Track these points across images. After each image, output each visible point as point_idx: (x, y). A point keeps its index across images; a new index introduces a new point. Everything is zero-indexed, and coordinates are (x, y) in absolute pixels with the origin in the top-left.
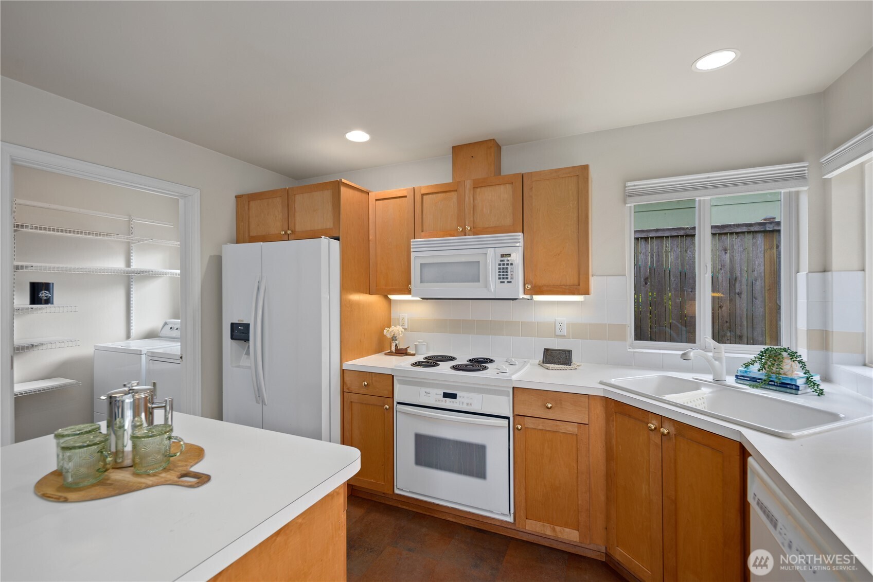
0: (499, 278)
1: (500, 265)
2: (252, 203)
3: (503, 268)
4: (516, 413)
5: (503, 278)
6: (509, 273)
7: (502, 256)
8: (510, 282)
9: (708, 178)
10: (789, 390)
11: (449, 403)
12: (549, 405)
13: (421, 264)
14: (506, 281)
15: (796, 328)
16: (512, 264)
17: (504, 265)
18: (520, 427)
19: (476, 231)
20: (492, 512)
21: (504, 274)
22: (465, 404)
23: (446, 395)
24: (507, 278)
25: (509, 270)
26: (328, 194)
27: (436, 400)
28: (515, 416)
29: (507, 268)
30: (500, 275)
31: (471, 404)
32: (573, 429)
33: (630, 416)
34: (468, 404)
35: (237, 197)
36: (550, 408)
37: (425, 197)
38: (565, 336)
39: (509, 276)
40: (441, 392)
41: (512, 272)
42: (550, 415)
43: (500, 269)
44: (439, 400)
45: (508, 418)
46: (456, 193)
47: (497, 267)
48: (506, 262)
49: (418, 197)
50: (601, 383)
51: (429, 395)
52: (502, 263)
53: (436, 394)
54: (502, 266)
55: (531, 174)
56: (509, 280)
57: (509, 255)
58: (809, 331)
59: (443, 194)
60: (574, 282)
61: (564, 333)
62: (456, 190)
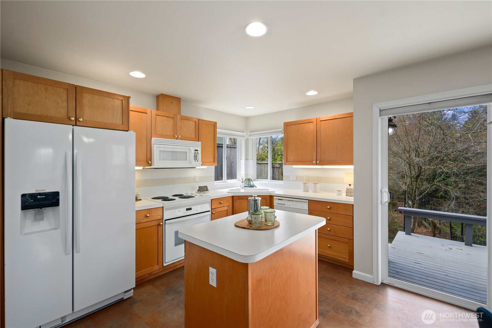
0: (194, 159)
1: (194, 154)
3: (196, 155)
5: (196, 159)
6: (197, 157)
7: (195, 150)
8: (198, 161)
10: (252, 187)
11: (189, 212)
14: (196, 160)
16: (198, 154)
17: (196, 154)
18: (214, 213)
19: (182, 139)
21: (196, 158)
22: (195, 211)
23: (187, 209)
24: (197, 159)
25: (197, 156)
27: (184, 213)
28: (211, 209)
29: (197, 155)
30: (194, 158)
32: (226, 208)
33: (242, 199)
34: (196, 210)
36: (222, 203)
37: (157, 116)
38: (198, 182)
39: (198, 159)
40: (185, 209)
41: (198, 157)
43: (194, 155)
44: (185, 213)
45: (210, 211)
46: (172, 119)
48: (196, 153)
49: (153, 115)
50: (228, 193)
51: (180, 212)
52: (195, 153)
53: (183, 210)
54: (195, 155)
55: (201, 120)
56: (197, 160)
57: (197, 150)
58: (245, 174)
59: (166, 118)
60: (213, 162)
61: (198, 180)
62: (173, 118)
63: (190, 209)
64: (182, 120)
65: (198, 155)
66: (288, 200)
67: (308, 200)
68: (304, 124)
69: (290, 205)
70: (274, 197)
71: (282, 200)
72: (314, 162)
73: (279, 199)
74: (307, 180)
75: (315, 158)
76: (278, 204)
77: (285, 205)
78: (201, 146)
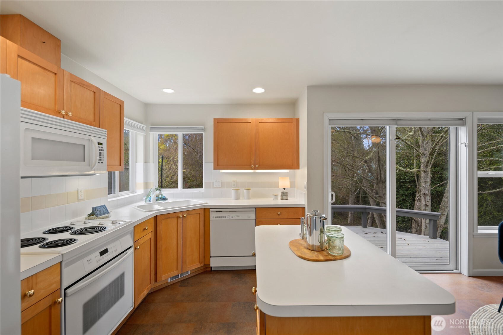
5: (99, 160)
7: (99, 144)
8: (102, 163)
9: (129, 121)
10: (164, 200)
11: (105, 258)
13: (33, 138)
15: (136, 183)
16: (103, 150)
18: (137, 247)
21: (100, 158)
27: (97, 262)
32: (149, 236)
34: (115, 251)
40: (98, 253)
41: (103, 155)
44: (99, 260)
46: (54, 75)
48: (100, 149)
51: (91, 261)
52: (98, 149)
53: (96, 257)
56: (102, 161)
57: (102, 144)
58: (144, 183)
59: (41, 69)
60: (119, 164)
61: (83, 197)
62: (56, 74)
63: (106, 251)
64: (73, 84)
65: (102, 152)
66: (230, 211)
67: (256, 208)
68: (240, 123)
69: (232, 217)
70: (210, 209)
71: (222, 212)
72: (253, 166)
73: (216, 212)
74: (235, 186)
75: (253, 162)
76: (216, 218)
77: (225, 217)
78: (106, 138)
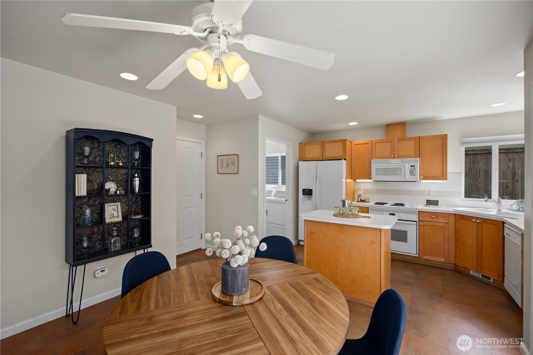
0: (410, 174)
2: (306, 146)
4: (420, 220)
6: (414, 172)
7: (411, 166)
12: (434, 217)
13: (376, 169)
14: (413, 175)
16: (415, 169)
17: (412, 169)
18: (421, 224)
19: (399, 157)
20: (410, 253)
21: (412, 173)
24: (413, 174)
25: (414, 171)
26: (341, 144)
28: (419, 221)
29: (413, 171)
31: (401, 217)
35: (299, 144)
36: (434, 218)
37: (376, 144)
38: (435, 196)
39: (414, 173)
40: (389, 213)
42: (434, 220)
45: (417, 222)
46: (389, 143)
47: (409, 170)
49: (374, 144)
51: (383, 214)
52: (411, 169)
53: (386, 214)
54: (411, 170)
55: (423, 137)
56: (414, 175)
57: (414, 166)
59: (385, 143)
60: (442, 175)
62: (391, 142)
64: (400, 142)
69: (512, 238)
71: (510, 229)
73: (507, 228)
77: (510, 236)
78: (420, 162)
